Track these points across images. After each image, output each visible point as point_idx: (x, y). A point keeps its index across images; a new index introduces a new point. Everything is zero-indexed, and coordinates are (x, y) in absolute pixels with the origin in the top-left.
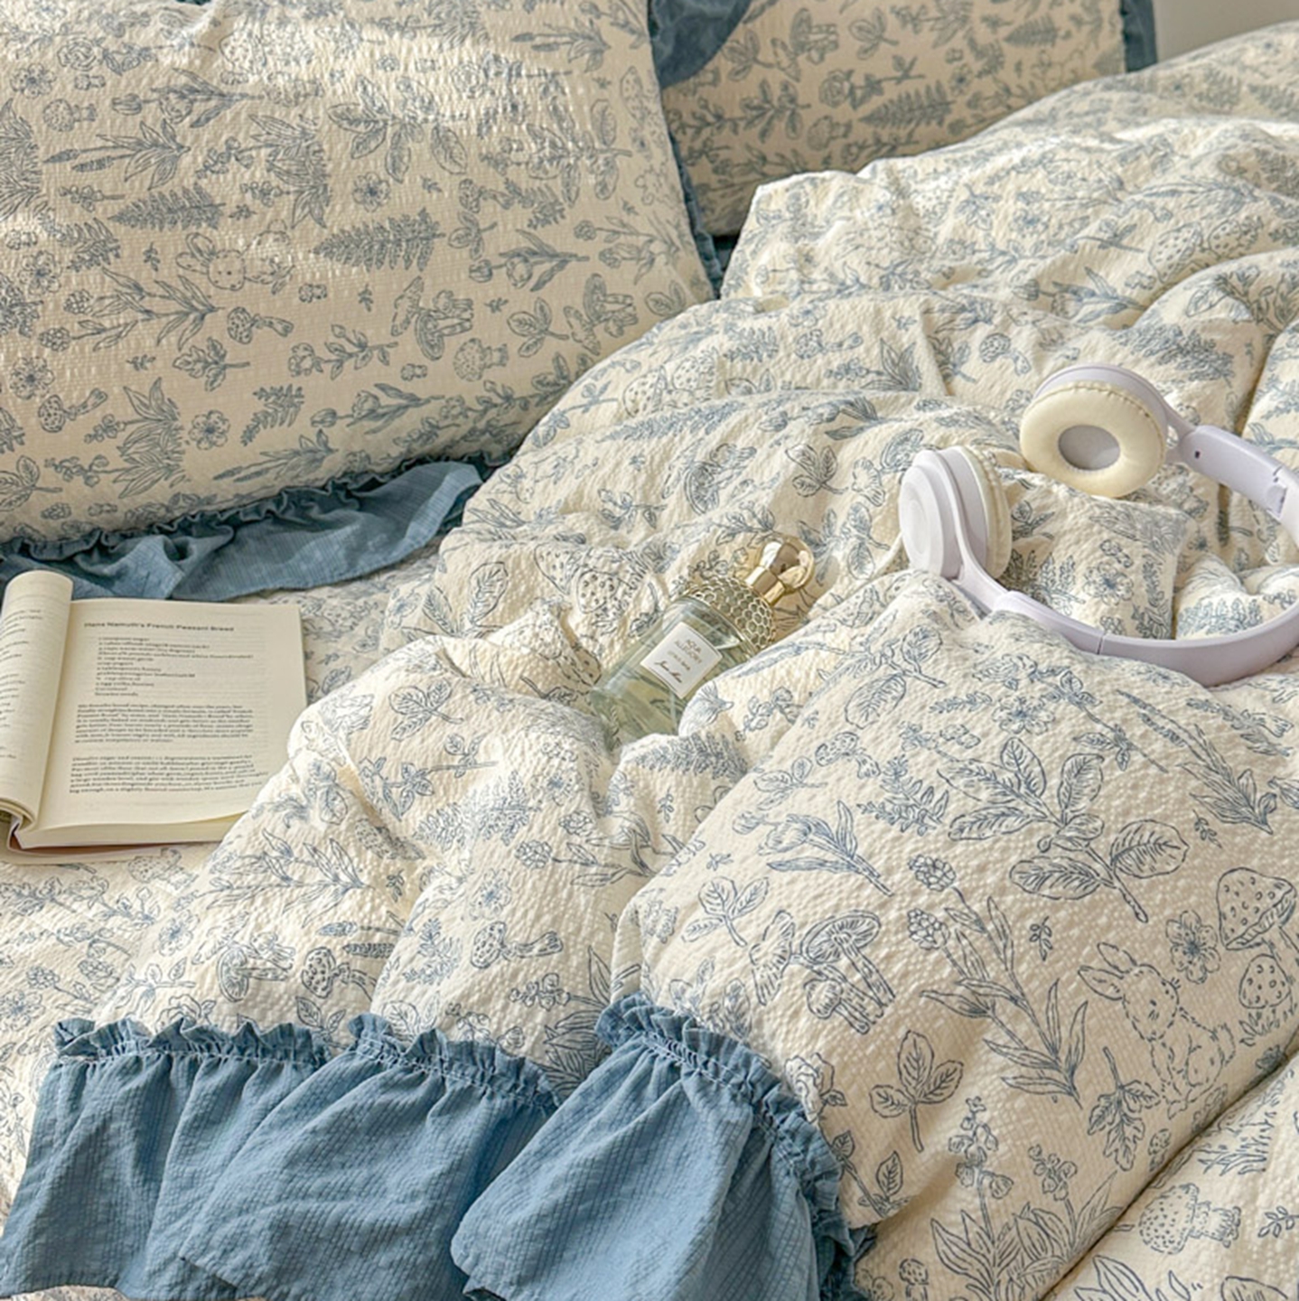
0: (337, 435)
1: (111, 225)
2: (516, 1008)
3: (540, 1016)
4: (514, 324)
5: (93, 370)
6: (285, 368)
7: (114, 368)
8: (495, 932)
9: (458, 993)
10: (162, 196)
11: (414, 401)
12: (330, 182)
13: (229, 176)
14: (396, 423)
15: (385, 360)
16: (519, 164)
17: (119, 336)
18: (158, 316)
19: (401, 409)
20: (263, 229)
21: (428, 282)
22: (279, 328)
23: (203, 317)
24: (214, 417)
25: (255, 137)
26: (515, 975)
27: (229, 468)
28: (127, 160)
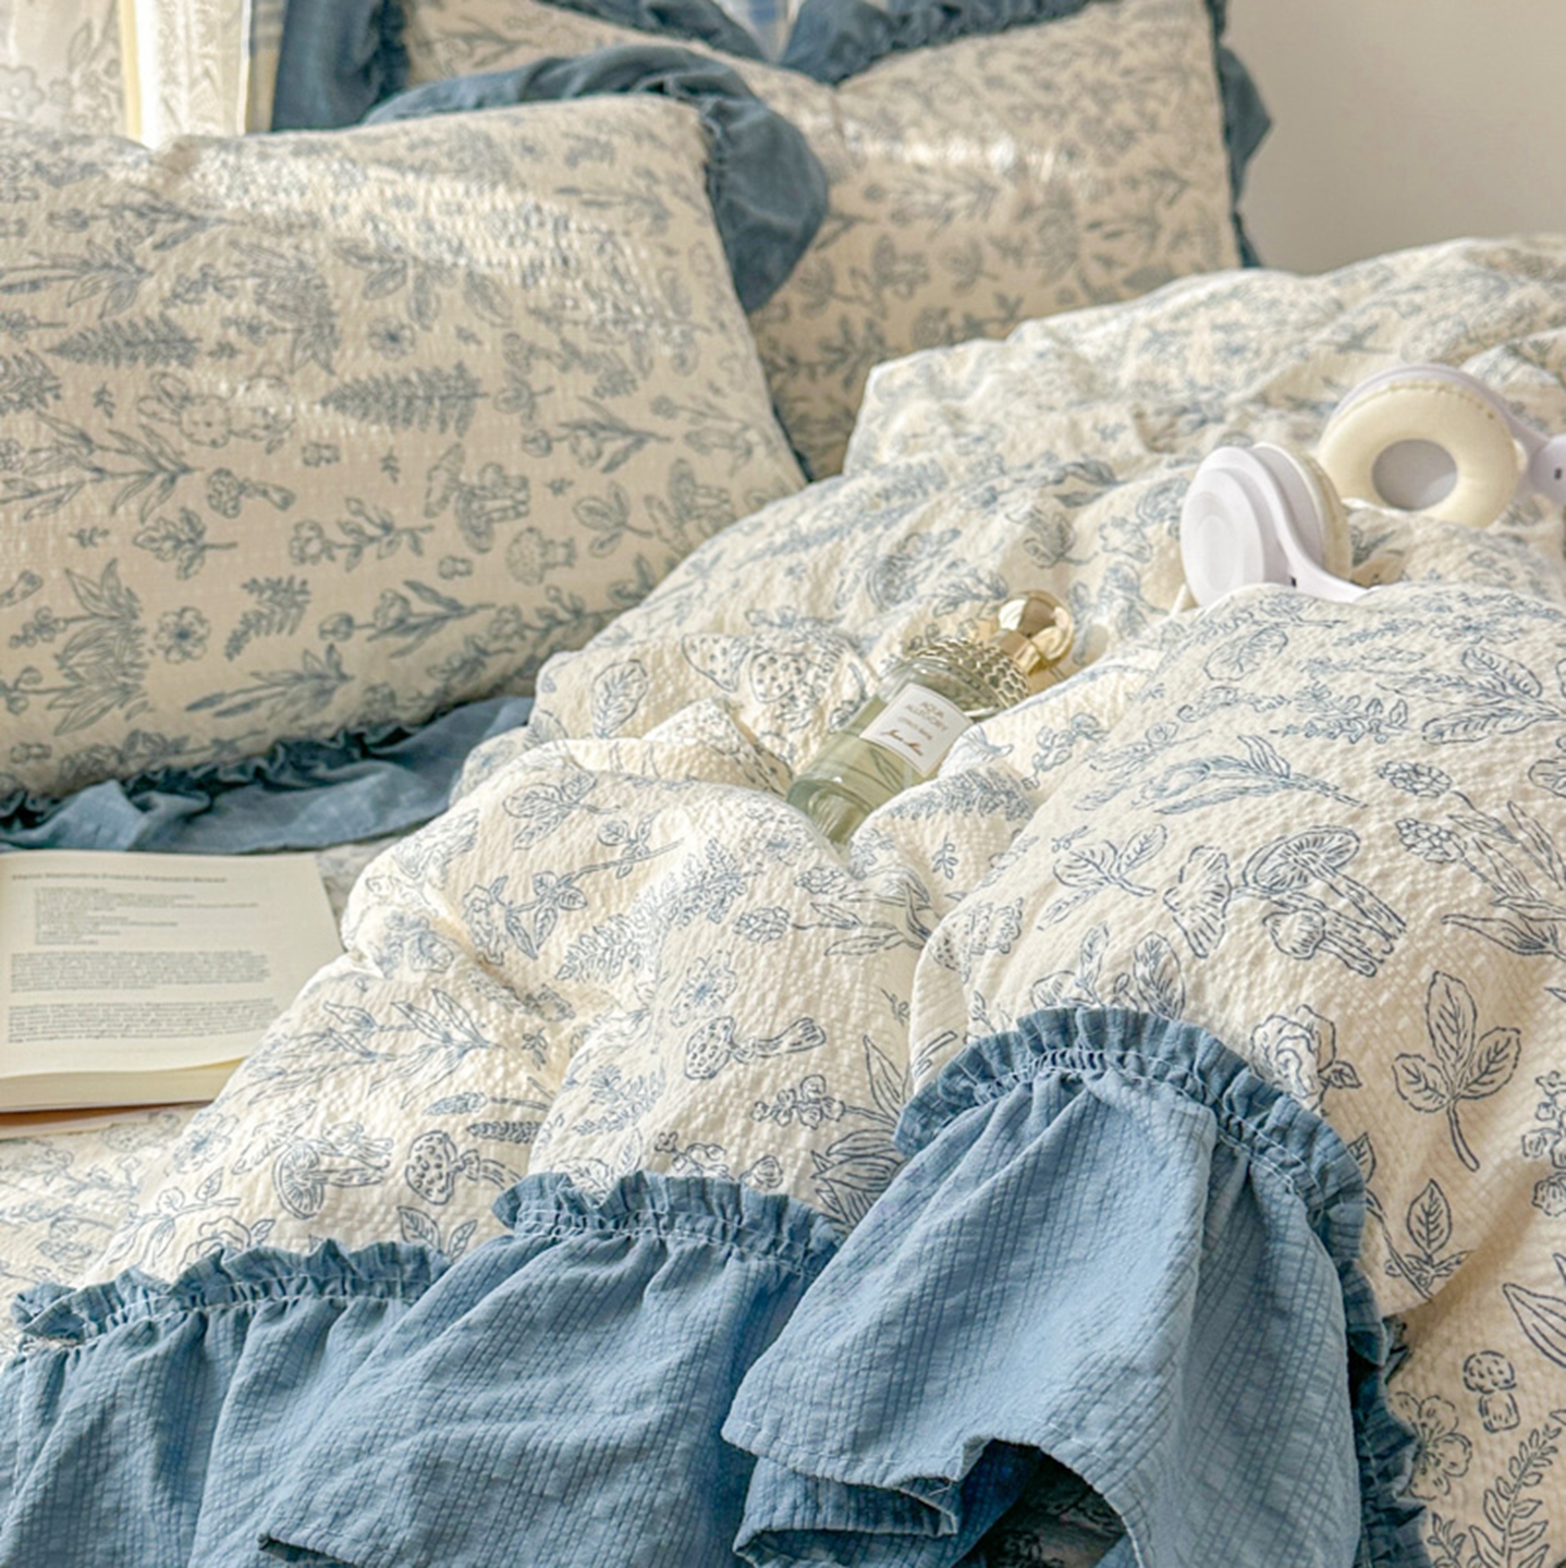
0: (353, 652)
1: (49, 359)
2: (765, 1129)
3: (803, 1138)
4: (582, 513)
5: (23, 546)
6: (284, 552)
7: (51, 542)
8: (719, 1031)
9: (671, 1117)
10: (117, 326)
11: (456, 609)
12: (339, 322)
13: (206, 307)
14: (432, 641)
15: (417, 547)
16: (576, 323)
17: (59, 501)
18: (113, 475)
19: (440, 619)
20: (253, 371)
21: (470, 451)
22: (277, 497)
23: (173, 479)
24: (189, 616)
25: (239, 265)
26: (757, 1082)
27: (207, 693)
28: (70, 283)
